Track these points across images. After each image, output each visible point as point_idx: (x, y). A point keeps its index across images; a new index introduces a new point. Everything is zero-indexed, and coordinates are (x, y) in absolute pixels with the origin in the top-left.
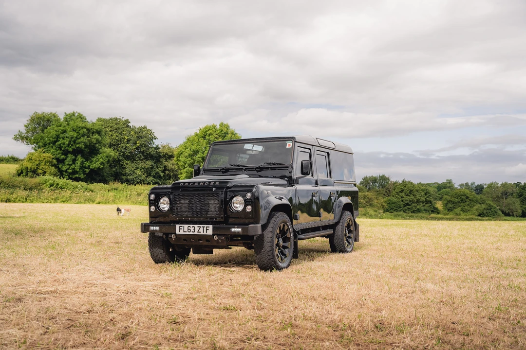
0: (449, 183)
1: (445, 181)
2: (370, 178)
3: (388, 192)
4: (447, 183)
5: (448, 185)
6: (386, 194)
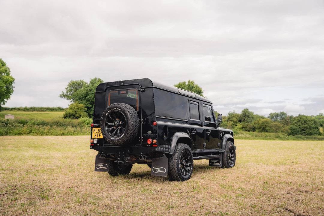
0: (321, 115)
1: (319, 115)
2: (274, 113)
3: (286, 122)
4: (320, 115)
5: (322, 117)
6: (285, 123)
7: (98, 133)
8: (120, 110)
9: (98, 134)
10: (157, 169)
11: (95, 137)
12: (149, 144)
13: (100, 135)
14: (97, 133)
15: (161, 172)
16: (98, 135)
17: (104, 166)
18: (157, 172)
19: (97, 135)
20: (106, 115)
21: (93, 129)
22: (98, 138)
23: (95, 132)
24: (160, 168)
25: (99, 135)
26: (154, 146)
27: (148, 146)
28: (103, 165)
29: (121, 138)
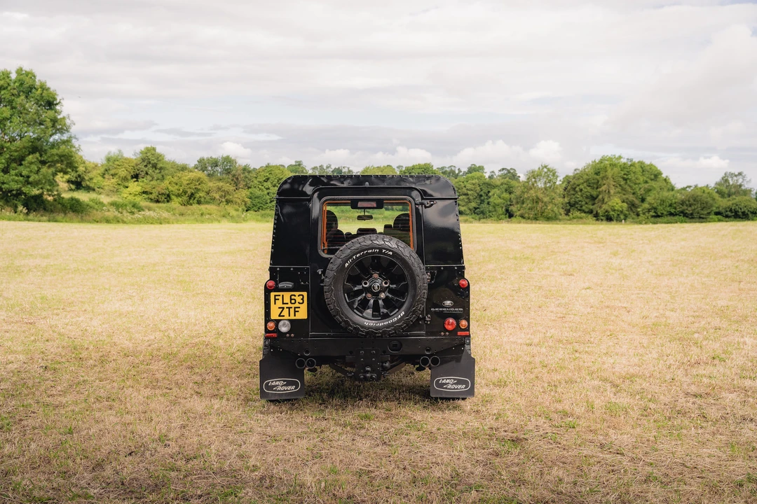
7: (290, 305)
8: (391, 253)
9: (289, 308)
10: (448, 381)
11: (280, 316)
12: (446, 330)
13: (297, 310)
14: (285, 306)
15: (457, 389)
16: (292, 310)
17: (289, 384)
18: (446, 388)
19: (286, 311)
20: (347, 265)
21: (273, 294)
22: (292, 317)
23: (279, 303)
24: (455, 379)
25: (295, 311)
26: (459, 333)
27: (445, 335)
28: (284, 381)
29: (393, 323)
